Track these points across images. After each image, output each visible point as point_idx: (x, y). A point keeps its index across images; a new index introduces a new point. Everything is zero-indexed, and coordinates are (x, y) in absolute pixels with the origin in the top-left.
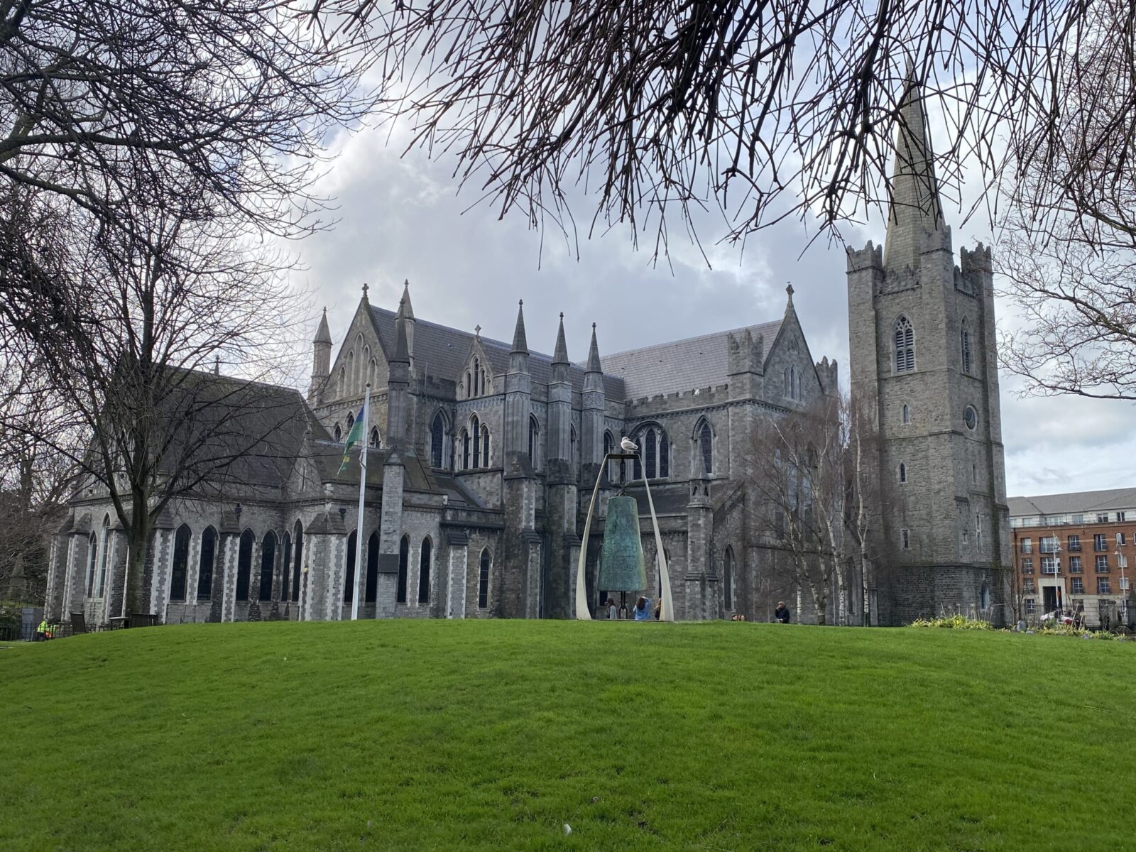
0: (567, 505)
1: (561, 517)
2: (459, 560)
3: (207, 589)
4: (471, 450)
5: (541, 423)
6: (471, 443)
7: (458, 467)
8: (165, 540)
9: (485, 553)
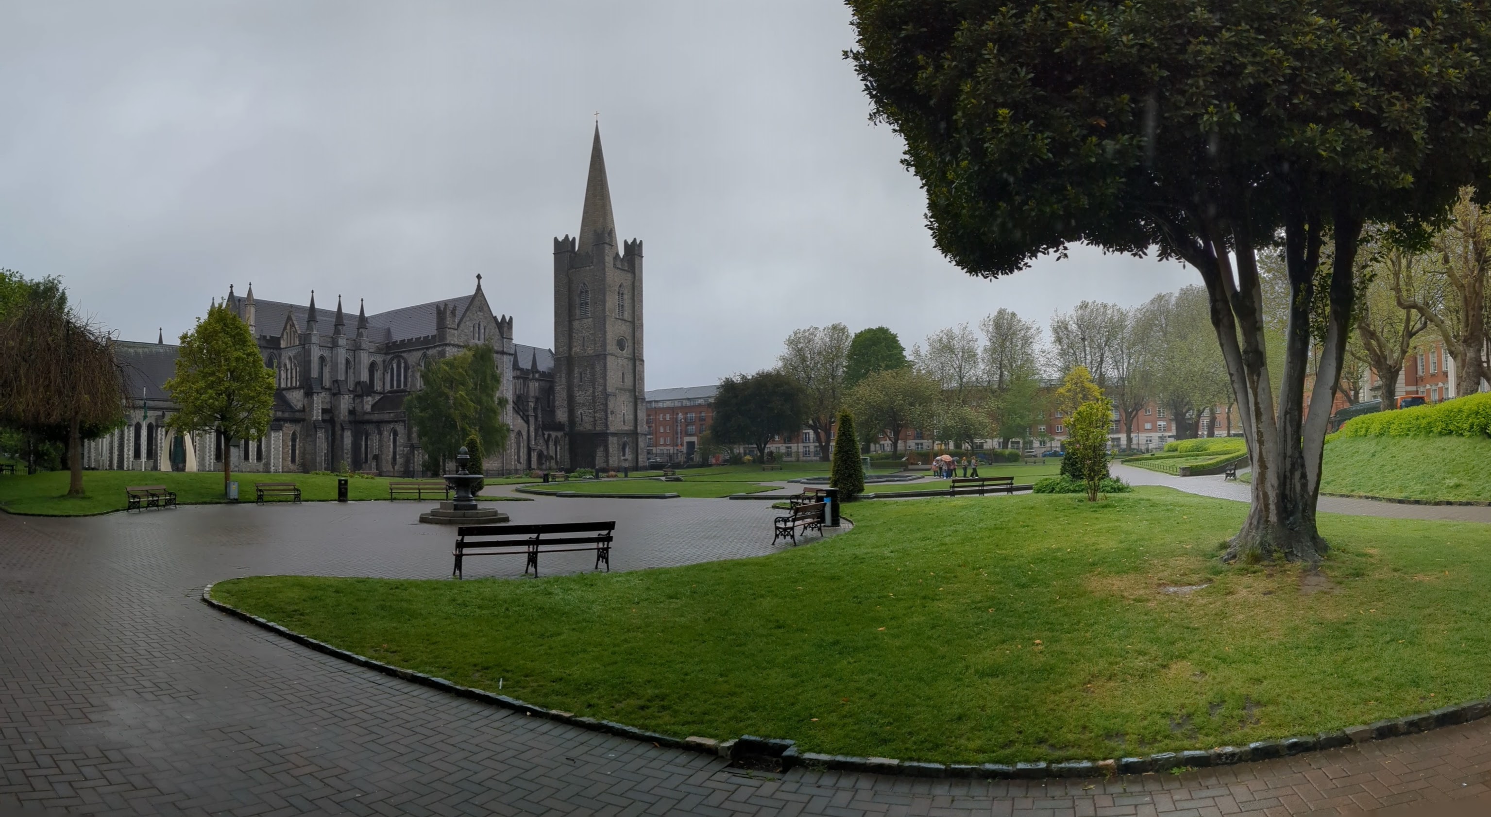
0: (342, 406)
1: (340, 413)
2: (277, 438)
3: (152, 454)
4: (289, 376)
5: (328, 359)
6: (289, 371)
7: (283, 385)
8: (129, 430)
9: (294, 434)
